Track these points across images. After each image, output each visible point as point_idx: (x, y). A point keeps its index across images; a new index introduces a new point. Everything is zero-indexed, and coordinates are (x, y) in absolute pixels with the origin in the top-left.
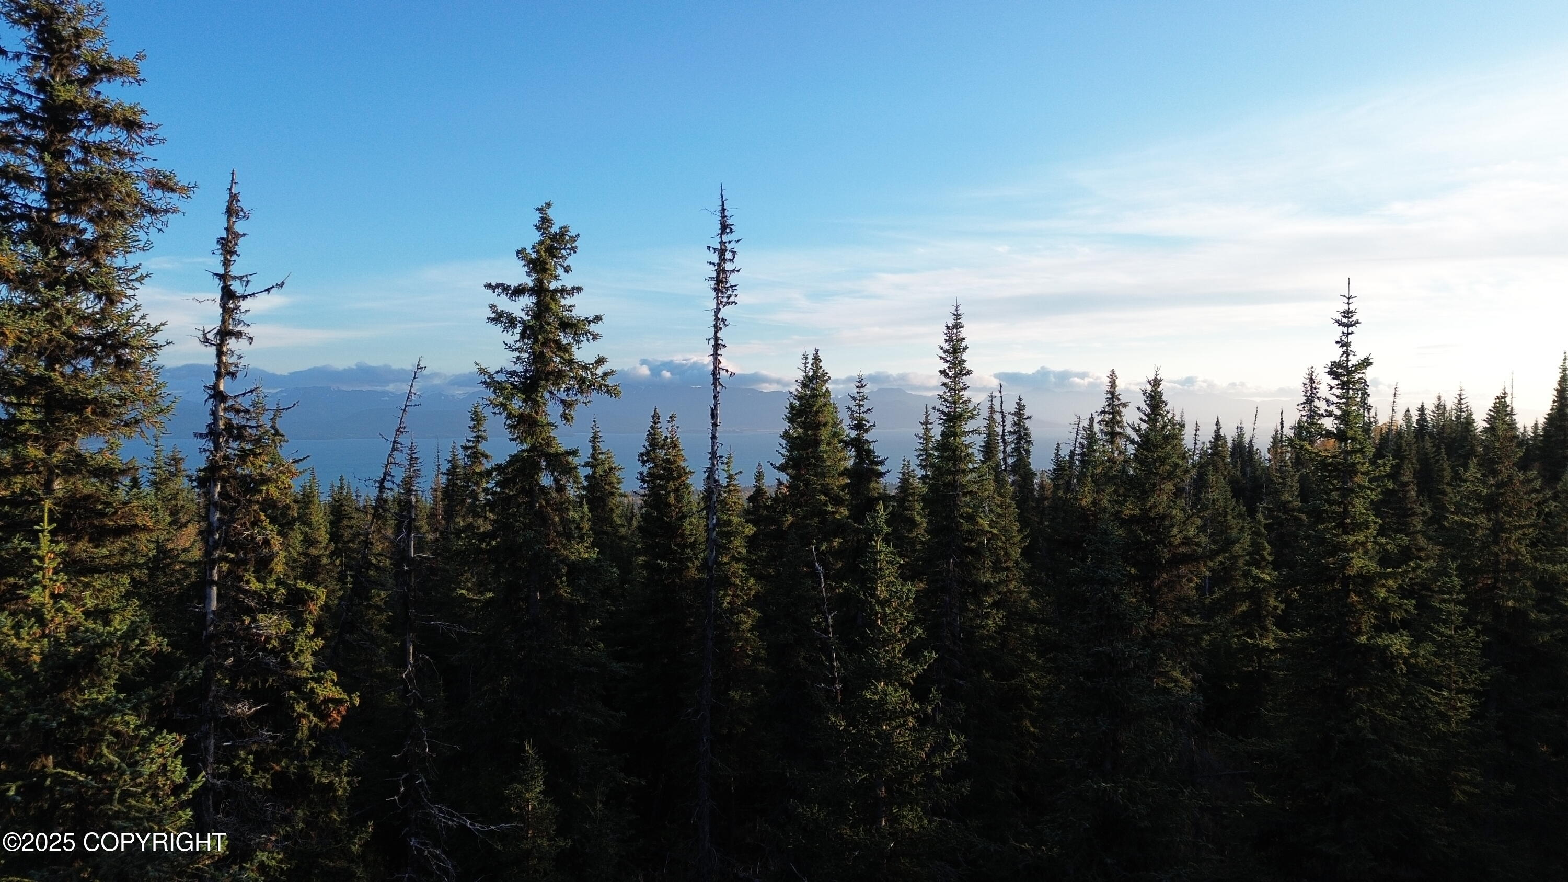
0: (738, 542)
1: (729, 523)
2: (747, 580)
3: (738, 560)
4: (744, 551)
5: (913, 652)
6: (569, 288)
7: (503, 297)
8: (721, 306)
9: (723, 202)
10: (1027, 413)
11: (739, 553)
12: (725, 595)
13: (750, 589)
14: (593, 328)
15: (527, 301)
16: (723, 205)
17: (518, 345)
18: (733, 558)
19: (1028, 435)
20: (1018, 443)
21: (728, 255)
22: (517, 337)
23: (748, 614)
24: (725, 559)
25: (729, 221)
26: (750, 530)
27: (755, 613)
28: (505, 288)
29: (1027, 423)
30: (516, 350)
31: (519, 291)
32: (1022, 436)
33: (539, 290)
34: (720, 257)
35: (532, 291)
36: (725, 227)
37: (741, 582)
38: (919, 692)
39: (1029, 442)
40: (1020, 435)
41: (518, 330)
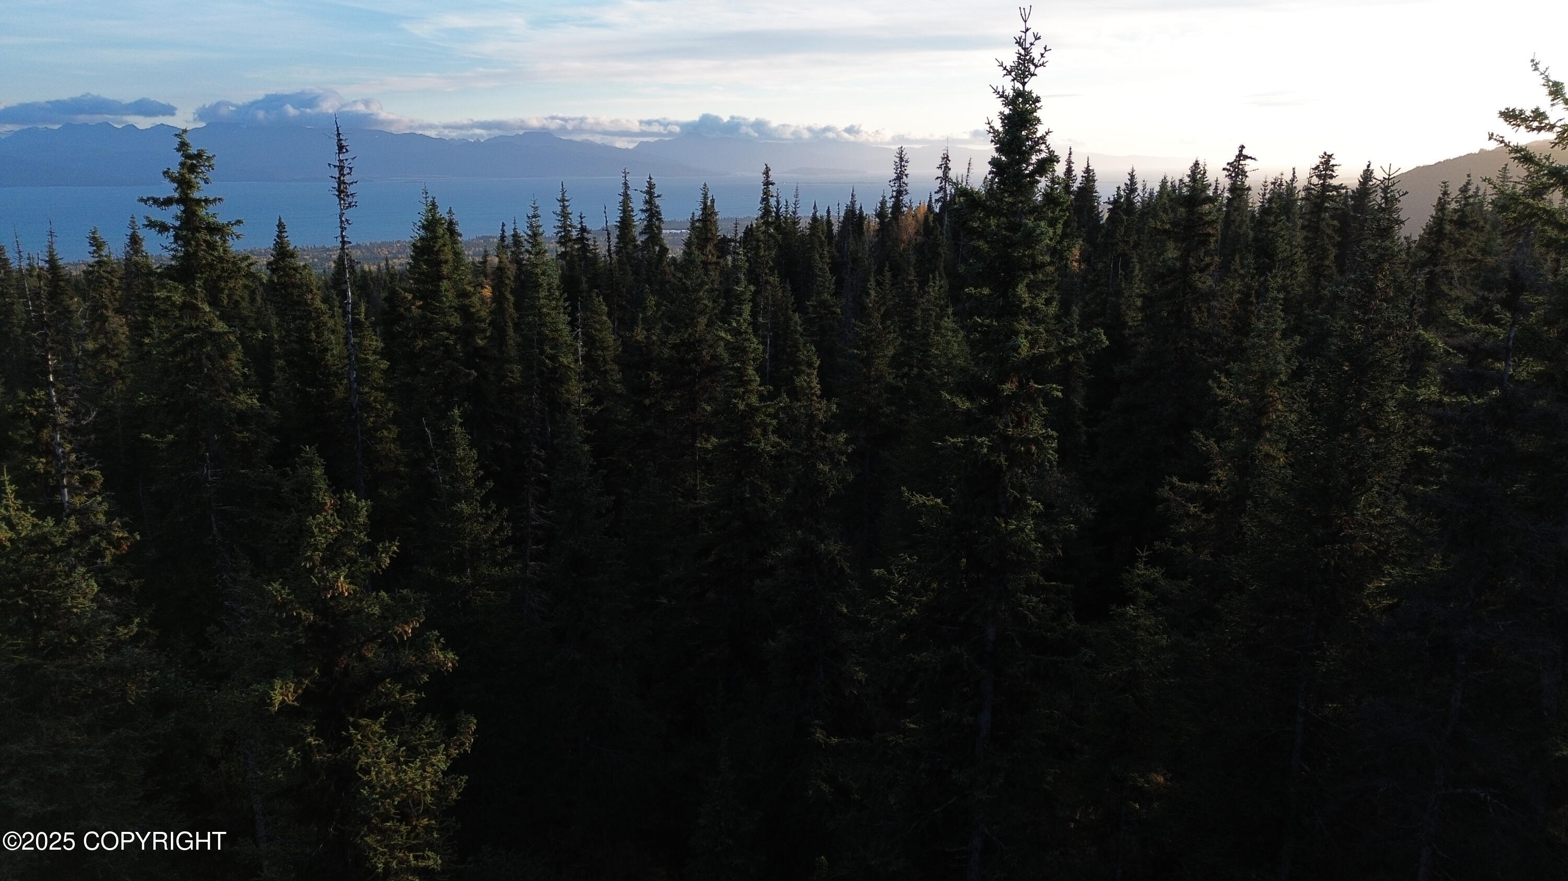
0: (376, 374)
1: (367, 360)
2: (386, 404)
3: (377, 389)
4: (382, 381)
5: (480, 483)
6: (211, 199)
7: (155, 207)
8: (344, 211)
9: (338, 128)
10: (656, 192)
11: (377, 384)
12: (368, 417)
13: (389, 410)
14: (235, 229)
15: (177, 209)
16: (338, 130)
17: (173, 246)
18: (372, 388)
19: (659, 213)
20: (650, 221)
21: (346, 171)
22: (172, 239)
23: (389, 430)
24: (366, 390)
25: (344, 143)
26: (384, 365)
27: (395, 429)
28: (156, 201)
29: (657, 201)
30: (172, 250)
31: (168, 202)
32: (653, 213)
33: (185, 200)
34: (340, 173)
35: (178, 201)
36: (341, 148)
37: (381, 405)
38: (484, 503)
39: (659, 220)
40: (652, 213)
41: (172, 232)
